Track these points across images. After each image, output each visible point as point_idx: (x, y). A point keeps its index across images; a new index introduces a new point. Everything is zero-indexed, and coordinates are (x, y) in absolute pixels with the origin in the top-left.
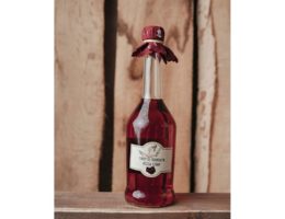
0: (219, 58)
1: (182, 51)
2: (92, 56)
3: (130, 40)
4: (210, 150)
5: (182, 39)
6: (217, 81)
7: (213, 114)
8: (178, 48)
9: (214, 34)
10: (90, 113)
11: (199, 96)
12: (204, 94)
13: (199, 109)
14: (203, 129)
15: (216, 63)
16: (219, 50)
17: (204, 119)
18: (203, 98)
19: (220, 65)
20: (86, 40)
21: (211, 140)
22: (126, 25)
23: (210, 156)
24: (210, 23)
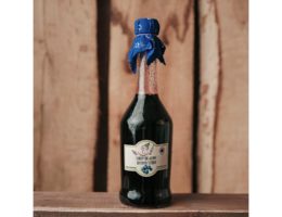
0: (224, 47)
1: (182, 40)
2: (84, 48)
3: (125, 30)
4: (214, 148)
5: (181, 27)
6: (220, 74)
7: (217, 109)
8: (178, 37)
9: (217, 20)
10: (83, 110)
11: (201, 90)
12: (207, 87)
13: (202, 103)
14: (206, 125)
15: (220, 53)
16: (223, 39)
17: (207, 115)
18: (206, 91)
19: (224, 55)
20: (77, 30)
21: (214, 137)
22: (120, 14)
23: (214, 155)
24: (213, 8)
